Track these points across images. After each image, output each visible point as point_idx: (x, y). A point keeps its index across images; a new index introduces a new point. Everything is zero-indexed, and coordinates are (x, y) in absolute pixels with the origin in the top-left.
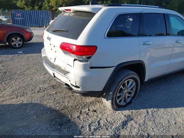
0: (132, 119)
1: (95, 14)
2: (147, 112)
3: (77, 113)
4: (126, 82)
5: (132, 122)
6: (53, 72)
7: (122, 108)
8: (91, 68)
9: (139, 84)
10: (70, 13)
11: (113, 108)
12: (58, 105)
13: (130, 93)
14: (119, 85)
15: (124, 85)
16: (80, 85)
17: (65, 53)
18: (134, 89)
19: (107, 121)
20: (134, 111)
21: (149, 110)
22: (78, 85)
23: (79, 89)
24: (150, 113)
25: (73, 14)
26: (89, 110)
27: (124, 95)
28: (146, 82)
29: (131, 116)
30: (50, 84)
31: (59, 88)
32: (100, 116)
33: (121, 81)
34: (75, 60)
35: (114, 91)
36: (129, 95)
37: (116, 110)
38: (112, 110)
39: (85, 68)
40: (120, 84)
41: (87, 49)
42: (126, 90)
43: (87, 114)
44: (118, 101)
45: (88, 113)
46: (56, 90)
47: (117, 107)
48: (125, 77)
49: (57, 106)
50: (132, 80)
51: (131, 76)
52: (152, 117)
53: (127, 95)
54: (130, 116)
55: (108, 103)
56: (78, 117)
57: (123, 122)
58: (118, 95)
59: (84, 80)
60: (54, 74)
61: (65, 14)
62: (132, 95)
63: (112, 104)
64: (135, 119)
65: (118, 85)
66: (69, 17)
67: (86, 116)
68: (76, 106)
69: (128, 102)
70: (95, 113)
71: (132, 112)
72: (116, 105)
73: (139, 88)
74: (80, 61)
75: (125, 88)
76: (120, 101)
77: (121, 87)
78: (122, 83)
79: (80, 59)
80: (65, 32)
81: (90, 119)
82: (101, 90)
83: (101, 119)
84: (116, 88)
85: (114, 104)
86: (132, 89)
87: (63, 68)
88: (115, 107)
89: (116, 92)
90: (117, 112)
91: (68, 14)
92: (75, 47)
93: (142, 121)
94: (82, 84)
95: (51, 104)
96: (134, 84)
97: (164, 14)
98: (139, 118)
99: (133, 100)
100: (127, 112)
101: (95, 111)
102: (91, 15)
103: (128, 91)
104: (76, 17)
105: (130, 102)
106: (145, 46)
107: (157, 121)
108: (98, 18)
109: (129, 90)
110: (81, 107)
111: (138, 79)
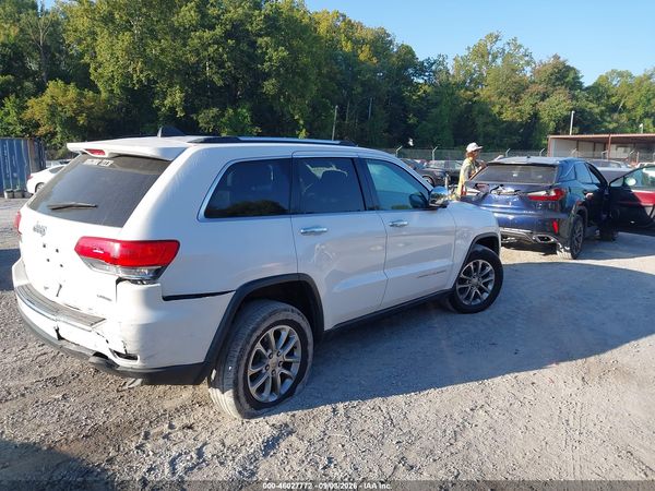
0: (291, 433)
1: (169, 163)
2: (334, 410)
3: (135, 438)
4: (271, 333)
5: (293, 438)
6: (55, 324)
7: (266, 410)
8: (167, 299)
9: (310, 339)
10: (103, 159)
11: (240, 410)
12: (72, 426)
13: (287, 366)
14: (251, 343)
15: (266, 344)
16: (138, 350)
17: (91, 265)
18: (298, 353)
19: (224, 445)
20: (299, 413)
21: (340, 406)
22: (131, 350)
23: (137, 364)
24: (342, 411)
25: (111, 162)
26: (171, 427)
27: (270, 372)
28: (330, 331)
29: (291, 426)
30: (41, 375)
31: (73, 384)
32: (204, 436)
33: (254, 330)
34: (119, 281)
35: (239, 360)
36: (286, 372)
37: (251, 416)
38: (238, 416)
39: (148, 301)
40: (254, 338)
41: (152, 250)
42: (275, 356)
43: (166, 437)
44: (253, 390)
45: (170, 433)
46: (64, 390)
47: (252, 407)
48: (264, 320)
49: (69, 429)
50: (288, 328)
51: (281, 317)
52: (345, 419)
53: (279, 370)
54: (286, 425)
55: (225, 400)
56: (137, 448)
57: (268, 441)
58: (251, 371)
59: (147, 332)
60: (57, 331)
61: (89, 162)
62: (295, 369)
63: (237, 398)
64: (300, 431)
65: (248, 343)
66: (98, 171)
67: (161, 441)
68: (131, 422)
69: (283, 392)
70: (189, 432)
71: (294, 416)
72: (248, 401)
73: (310, 349)
74: (134, 282)
75: (270, 351)
76: (261, 390)
77: (259, 346)
78: (258, 337)
79: (133, 277)
80: (89, 210)
81: (175, 448)
82: (201, 359)
83: (205, 444)
84: (243, 350)
85: (243, 399)
86: (290, 354)
87: (84, 311)
88: (247, 406)
89: (243, 363)
90: (253, 421)
91: (95, 162)
92: (117, 247)
93: (317, 433)
94: (142, 346)
95: (51, 427)
96: (296, 337)
97: (352, 159)
98: (312, 426)
99: (299, 387)
100: (280, 418)
101: (190, 427)
102: (159, 164)
103: (281, 359)
104: (119, 169)
105: (291, 392)
106: (310, 239)
107: (356, 427)
108: (177, 173)
109: (283, 357)
110: (147, 422)
111: (305, 324)
